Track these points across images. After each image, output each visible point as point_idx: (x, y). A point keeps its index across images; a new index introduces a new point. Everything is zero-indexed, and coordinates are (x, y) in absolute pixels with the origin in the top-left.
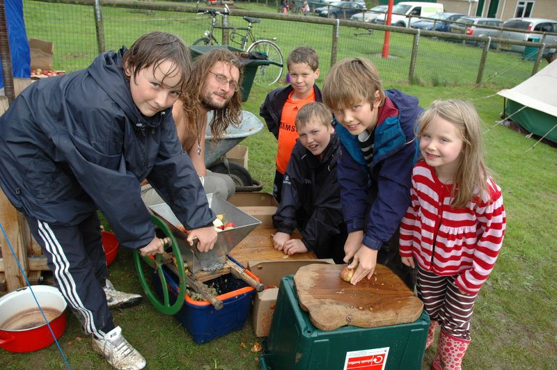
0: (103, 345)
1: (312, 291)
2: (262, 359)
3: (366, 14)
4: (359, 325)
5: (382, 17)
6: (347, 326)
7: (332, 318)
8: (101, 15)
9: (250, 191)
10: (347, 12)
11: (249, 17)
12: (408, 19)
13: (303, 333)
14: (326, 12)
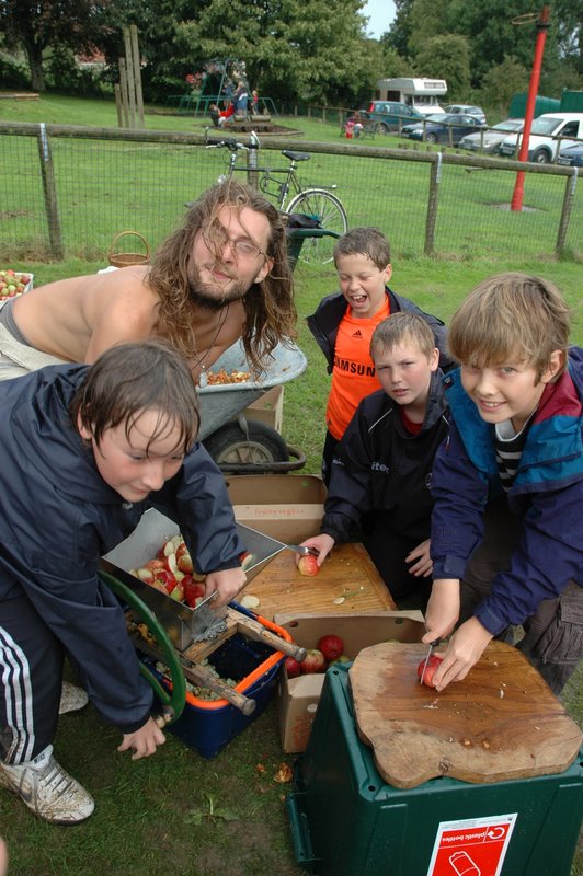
0: (20, 775)
1: (380, 702)
2: (292, 802)
3: (487, 135)
4: (464, 778)
5: (512, 139)
6: (440, 778)
7: (414, 762)
8: (50, 152)
9: (283, 472)
10: (454, 132)
11: (290, 152)
12: (556, 142)
13: (361, 792)
14: (421, 132)
